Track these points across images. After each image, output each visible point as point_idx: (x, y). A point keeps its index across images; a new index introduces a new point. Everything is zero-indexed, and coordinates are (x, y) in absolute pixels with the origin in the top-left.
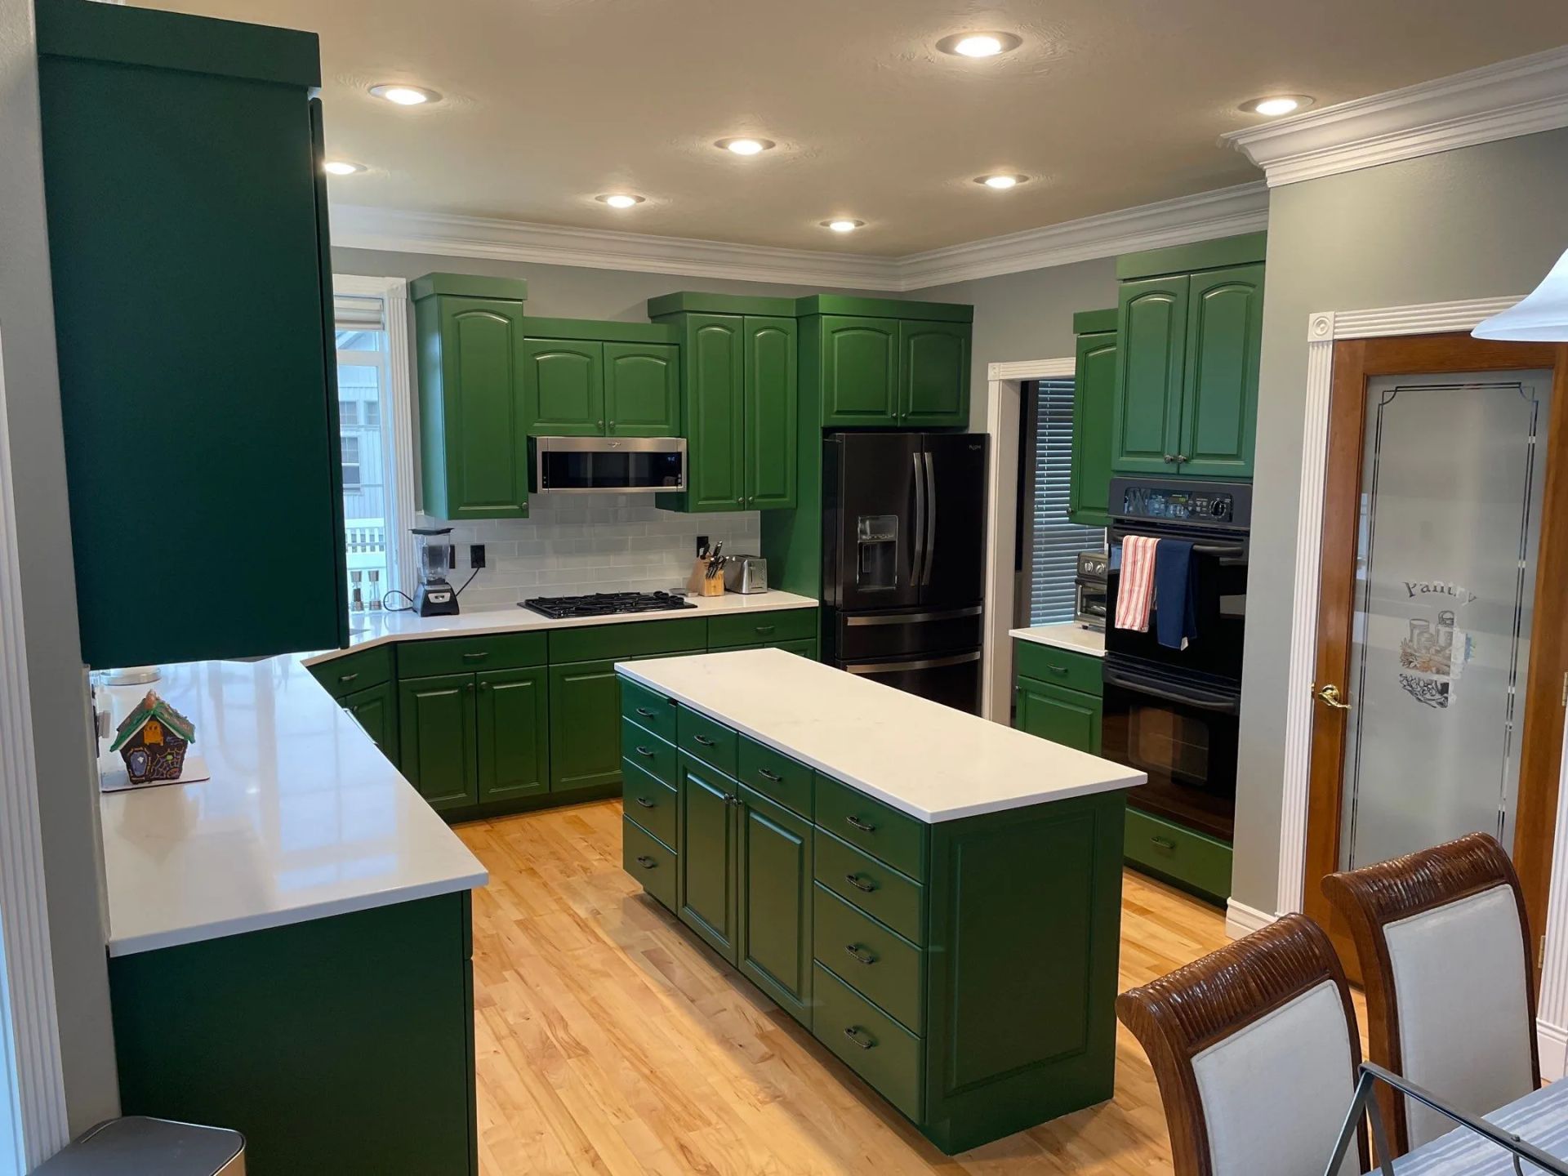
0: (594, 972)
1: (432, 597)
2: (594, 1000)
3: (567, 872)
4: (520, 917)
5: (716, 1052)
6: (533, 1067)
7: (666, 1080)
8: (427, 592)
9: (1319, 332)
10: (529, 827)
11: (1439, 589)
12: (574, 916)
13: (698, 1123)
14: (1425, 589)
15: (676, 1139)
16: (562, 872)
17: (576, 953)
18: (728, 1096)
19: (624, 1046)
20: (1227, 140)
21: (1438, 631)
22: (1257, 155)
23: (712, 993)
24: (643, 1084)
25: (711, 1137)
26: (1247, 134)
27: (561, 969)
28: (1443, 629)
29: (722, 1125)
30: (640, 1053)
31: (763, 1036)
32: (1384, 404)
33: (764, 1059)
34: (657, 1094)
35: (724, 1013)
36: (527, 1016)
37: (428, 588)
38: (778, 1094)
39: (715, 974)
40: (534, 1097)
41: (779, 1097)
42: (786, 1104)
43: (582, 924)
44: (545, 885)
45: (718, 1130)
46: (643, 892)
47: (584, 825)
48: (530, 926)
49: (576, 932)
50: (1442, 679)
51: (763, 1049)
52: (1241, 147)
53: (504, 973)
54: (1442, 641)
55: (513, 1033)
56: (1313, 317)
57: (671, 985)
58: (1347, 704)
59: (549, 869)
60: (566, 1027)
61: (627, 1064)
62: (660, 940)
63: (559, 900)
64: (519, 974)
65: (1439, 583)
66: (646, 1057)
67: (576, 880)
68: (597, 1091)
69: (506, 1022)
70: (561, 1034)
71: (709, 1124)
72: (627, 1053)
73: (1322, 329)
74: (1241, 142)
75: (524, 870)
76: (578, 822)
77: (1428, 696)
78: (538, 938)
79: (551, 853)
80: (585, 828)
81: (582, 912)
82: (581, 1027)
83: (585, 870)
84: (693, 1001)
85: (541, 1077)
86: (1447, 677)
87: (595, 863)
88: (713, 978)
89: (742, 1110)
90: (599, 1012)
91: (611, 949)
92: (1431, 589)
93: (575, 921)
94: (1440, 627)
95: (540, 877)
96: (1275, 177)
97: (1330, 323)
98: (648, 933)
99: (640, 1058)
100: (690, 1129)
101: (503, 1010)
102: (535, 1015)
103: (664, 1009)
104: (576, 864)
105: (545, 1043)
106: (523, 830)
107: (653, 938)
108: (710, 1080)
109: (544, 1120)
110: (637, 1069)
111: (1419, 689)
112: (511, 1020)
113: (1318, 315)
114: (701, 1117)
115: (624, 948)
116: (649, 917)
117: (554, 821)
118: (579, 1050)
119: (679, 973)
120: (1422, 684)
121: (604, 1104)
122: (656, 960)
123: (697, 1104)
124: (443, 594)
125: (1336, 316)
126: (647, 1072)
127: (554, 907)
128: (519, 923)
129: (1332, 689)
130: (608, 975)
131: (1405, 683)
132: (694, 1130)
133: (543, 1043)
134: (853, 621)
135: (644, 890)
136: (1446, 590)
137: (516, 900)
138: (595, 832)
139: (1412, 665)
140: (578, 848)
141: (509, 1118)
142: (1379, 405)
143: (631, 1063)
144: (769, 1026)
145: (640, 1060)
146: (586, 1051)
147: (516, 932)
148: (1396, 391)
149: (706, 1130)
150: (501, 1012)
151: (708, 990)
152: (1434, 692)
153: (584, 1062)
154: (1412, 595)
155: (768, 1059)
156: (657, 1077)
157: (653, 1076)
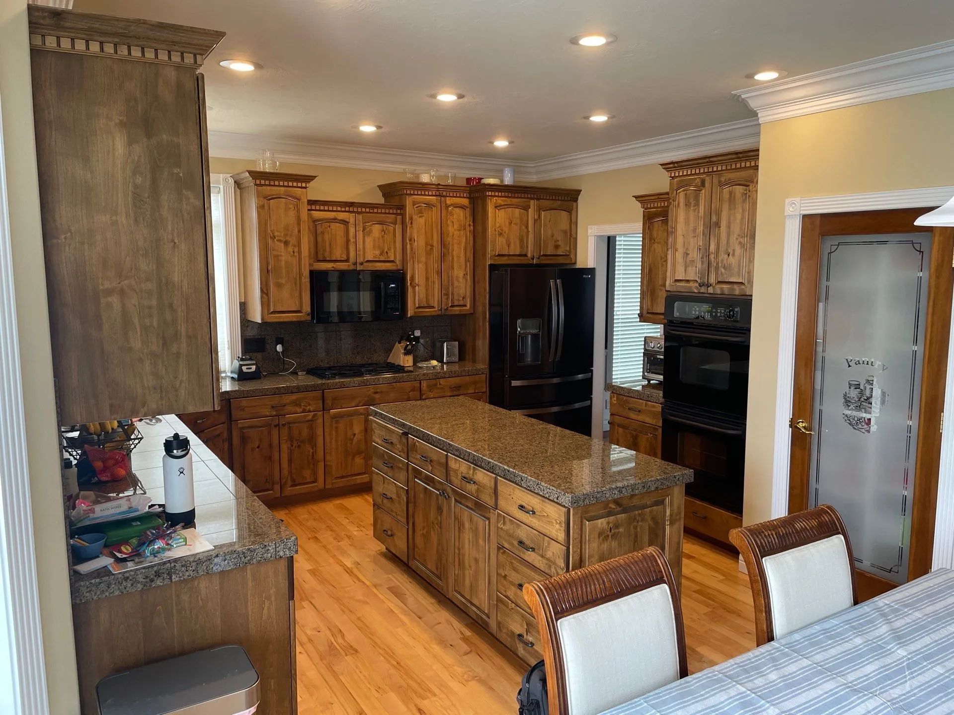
0: (359, 601)
1: (244, 369)
2: (359, 619)
3: (338, 538)
4: (311, 568)
5: (437, 649)
6: (324, 661)
7: (407, 668)
8: (241, 366)
9: (791, 209)
10: (313, 512)
11: (866, 363)
12: (343, 566)
13: (429, 695)
14: (857, 363)
15: (415, 705)
16: (335, 539)
17: (346, 589)
18: (445, 676)
19: (380, 648)
20: (735, 95)
21: (865, 388)
22: (753, 104)
23: (432, 613)
24: (393, 671)
25: (437, 703)
26: (747, 92)
27: (338, 600)
28: (868, 387)
29: (442, 696)
30: (390, 652)
31: (465, 639)
32: (831, 253)
33: (466, 654)
34: (402, 677)
35: (440, 625)
36: (319, 630)
37: (241, 363)
38: (475, 675)
39: (433, 601)
40: (325, 680)
41: (476, 677)
42: (482, 681)
43: (349, 571)
44: (324, 547)
45: (440, 699)
46: (386, 550)
47: (347, 509)
48: (318, 574)
49: (346, 577)
50: (868, 416)
51: (466, 648)
52: (743, 100)
53: (303, 603)
54: (868, 393)
55: (310, 640)
56: (787, 201)
57: (406, 608)
58: (811, 431)
59: (326, 537)
60: (343, 636)
61: (382, 658)
62: (398, 580)
63: (334, 556)
64: (311, 603)
65: (865, 359)
66: (394, 654)
67: (344, 543)
68: (365, 676)
69: (306, 634)
70: (340, 640)
71: (435, 695)
72: (381, 651)
73: (793, 208)
74: (743, 96)
75: (312, 538)
76: (342, 508)
77: (860, 426)
78: (323, 581)
79: (328, 526)
80: (348, 512)
81: (349, 564)
82: (352, 636)
83: (349, 537)
84: (420, 618)
85: (330, 668)
86: (870, 415)
87: (355, 533)
88: (431, 603)
89: (455, 686)
90: (363, 627)
91: (368, 586)
92: (861, 362)
93: (345, 570)
94: (866, 385)
95: (321, 542)
96: (764, 117)
97: (798, 205)
98: (390, 576)
99: (389, 654)
100: (424, 698)
101: (303, 627)
102: (324, 629)
103: (403, 624)
104: (343, 533)
105: (331, 647)
106: (309, 512)
107: (393, 579)
108: (434, 667)
109: (333, 695)
110: (389, 662)
111: (854, 422)
112: (309, 632)
113: (790, 200)
114: (430, 691)
115: (375, 586)
116: (390, 566)
117: (329, 507)
118: (353, 650)
119: (410, 601)
120: (856, 419)
121: (369, 683)
122: (395, 592)
123: (426, 682)
124: (251, 367)
125: (801, 200)
126: (395, 663)
127: (331, 560)
128: (309, 571)
129: (802, 422)
130: (367, 603)
131: (846, 418)
132: (426, 699)
133: (330, 647)
134: (514, 383)
135: (386, 549)
136: (870, 363)
137: (307, 557)
138: (353, 513)
139: (850, 408)
140: (343, 523)
141: (311, 695)
142: (829, 253)
143: (385, 657)
144: (468, 633)
145: (391, 656)
146: (356, 651)
147: (308, 577)
148: (838, 245)
149: (433, 699)
150: (302, 628)
151: (429, 611)
152: (863, 424)
153: (355, 658)
154: (849, 366)
155: (467, 654)
156: (401, 666)
157: (399, 666)
